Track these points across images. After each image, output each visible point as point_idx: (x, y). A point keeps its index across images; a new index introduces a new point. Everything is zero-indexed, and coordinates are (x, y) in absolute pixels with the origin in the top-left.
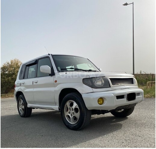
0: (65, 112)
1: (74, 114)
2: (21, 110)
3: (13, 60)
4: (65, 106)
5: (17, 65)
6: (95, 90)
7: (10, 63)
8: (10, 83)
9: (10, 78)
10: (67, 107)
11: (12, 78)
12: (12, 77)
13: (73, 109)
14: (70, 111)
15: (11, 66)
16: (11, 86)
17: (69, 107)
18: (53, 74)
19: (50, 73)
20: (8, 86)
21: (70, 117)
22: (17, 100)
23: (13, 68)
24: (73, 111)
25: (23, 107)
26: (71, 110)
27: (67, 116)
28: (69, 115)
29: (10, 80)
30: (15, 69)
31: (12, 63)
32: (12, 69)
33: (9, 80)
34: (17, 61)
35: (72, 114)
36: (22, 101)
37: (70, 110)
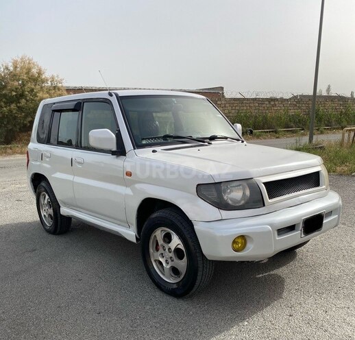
0: (151, 250)
1: (172, 261)
2: (45, 216)
3: (19, 60)
4: (152, 237)
5: (28, 73)
6: (225, 214)
7: (11, 69)
8: (15, 118)
9: (13, 106)
10: (157, 241)
11: (18, 107)
12: (18, 105)
13: (170, 249)
14: (163, 252)
15: (14, 76)
16: (18, 127)
17: (161, 242)
18: (120, 151)
19: (114, 148)
20: (10, 127)
21: (164, 265)
22: (35, 192)
23: (18, 80)
24: (172, 255)
25: (51, 211)
26: (167, 250)
27: (155, 261)
28: (161, 260)
29: (14, 111)
30: (23, 85)
31: (16, 67)
32: (16, 83)
33: (11, 112)
34: (29, 63)
35: (169, 260)
36: (47, 197)
37: (165, 250)
